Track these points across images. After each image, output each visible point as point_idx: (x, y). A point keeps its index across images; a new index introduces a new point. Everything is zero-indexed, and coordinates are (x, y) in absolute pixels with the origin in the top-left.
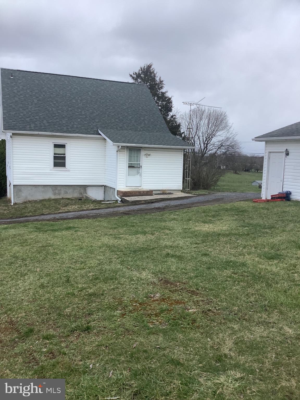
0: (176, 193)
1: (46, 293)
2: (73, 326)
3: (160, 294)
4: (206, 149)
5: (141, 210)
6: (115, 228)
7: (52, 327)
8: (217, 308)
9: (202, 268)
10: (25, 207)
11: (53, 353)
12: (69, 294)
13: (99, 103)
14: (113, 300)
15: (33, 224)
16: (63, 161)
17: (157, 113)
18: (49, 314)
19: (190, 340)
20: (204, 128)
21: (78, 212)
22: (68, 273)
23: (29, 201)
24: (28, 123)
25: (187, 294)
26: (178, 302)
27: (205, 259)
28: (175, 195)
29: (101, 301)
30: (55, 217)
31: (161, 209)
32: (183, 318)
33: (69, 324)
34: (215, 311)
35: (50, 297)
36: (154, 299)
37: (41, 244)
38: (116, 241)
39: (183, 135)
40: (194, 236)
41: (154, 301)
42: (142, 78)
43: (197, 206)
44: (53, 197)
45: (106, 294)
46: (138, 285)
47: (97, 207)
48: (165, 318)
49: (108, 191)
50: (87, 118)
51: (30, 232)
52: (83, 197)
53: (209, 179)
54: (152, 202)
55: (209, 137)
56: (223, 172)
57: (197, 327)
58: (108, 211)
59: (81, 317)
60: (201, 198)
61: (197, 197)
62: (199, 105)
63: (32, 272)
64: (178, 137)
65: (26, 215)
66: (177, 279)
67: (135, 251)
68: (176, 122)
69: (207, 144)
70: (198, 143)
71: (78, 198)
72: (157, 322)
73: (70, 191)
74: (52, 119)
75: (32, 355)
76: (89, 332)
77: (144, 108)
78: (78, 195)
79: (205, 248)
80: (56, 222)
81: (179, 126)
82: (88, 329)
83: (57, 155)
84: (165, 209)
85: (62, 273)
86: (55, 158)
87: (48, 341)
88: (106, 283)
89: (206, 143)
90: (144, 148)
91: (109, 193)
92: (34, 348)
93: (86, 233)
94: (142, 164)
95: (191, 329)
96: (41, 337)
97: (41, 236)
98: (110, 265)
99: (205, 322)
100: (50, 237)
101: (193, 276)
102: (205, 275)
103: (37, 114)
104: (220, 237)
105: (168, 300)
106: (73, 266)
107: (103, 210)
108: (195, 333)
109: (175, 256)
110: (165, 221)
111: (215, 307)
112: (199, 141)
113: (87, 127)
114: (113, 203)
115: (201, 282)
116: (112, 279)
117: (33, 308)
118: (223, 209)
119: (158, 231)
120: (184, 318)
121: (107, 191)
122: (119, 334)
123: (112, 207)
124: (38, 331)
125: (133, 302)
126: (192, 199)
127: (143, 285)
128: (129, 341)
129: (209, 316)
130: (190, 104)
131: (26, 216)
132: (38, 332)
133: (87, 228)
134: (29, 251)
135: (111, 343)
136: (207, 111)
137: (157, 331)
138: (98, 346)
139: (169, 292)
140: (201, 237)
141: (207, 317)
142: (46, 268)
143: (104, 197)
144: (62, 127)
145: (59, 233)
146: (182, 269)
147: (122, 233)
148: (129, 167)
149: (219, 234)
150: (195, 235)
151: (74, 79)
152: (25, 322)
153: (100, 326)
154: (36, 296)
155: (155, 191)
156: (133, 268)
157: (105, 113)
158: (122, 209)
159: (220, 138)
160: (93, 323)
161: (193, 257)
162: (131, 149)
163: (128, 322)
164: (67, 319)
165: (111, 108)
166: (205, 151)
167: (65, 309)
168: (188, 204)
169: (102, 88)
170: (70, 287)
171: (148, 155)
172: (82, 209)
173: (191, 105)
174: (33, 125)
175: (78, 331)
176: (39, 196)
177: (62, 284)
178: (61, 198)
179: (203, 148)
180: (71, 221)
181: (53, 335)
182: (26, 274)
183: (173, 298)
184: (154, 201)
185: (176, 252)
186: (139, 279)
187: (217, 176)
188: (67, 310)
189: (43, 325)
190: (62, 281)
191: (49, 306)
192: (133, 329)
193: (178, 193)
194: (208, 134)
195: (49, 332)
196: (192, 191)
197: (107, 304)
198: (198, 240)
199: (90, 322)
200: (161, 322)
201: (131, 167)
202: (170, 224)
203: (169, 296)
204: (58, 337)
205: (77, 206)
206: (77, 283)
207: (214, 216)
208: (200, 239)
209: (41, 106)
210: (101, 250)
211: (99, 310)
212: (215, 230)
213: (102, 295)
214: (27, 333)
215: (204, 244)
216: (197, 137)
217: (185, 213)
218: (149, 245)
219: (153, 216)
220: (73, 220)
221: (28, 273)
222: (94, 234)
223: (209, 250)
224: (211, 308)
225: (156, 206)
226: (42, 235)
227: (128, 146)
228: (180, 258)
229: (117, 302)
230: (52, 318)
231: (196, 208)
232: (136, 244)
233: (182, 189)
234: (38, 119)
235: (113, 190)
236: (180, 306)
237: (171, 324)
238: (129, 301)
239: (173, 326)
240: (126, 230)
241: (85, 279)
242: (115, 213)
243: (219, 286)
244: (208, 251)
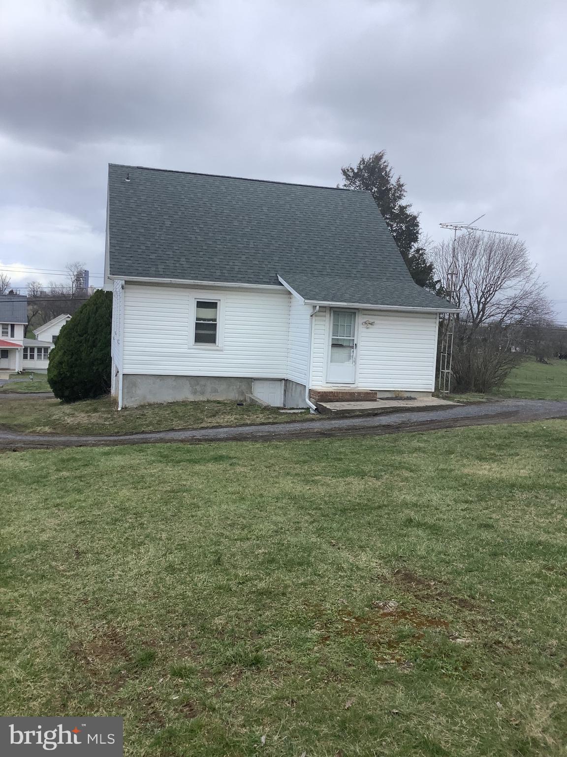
0: (421, 399)
1: (178, 582)
2: (228, 654)
3: (396, 601)
4: (481, 313)
5: (353, 429)
6: (305, 462)
7: (189, 652)
8: (514, 640)
9: (481, 553)
10: (142, 415)
11: (191, 706)
12: (220, 588)
13: (280, 226)
14: (304, 608)
15: (155, 447)
16: (211, 332)
17: (389, 245)
18: (184, 625)
19: (461, 702)
20: (479, 273)
21: (235, 427)
22: (219, 545)
23: (148, 404)
24: (152, 263)
25: (451, 605)
26: (433, 621)
27: (486, 535)
28: (421, 401)
29: (281, 608)
30: (194, 436)
31: (393, 429)
32: (445, 655)
33: (222, 650)
34: (510, 645)
35: (185, 592)
36: (385, 611)
37: (170, 486)
38: (308, 488)
39: (438, 287)
40: (460, 486)
41: (385, 615)
42: (363, 179)
43: (464, 426)
44: (191, 398)
45: (290, 593)
46: (351, 579)
47: (271, 420)
48: (407, 652)
49: (292, 390)
50: (258, 254)
51: (151, 463)
52: (245, 401)
53: (488, 373)
54: (374, 413)
55: (490, 291)
56: (515, 360)
57: (474, 676)
58: (291, 428)
59: (243, 636)
60: (472, 410)
61: (465, 408)
62: (472, 229)
63: (153, 539)
64: (428, 289)
65: (143, 429)
66: (429, 573)
67: (345, 510)
68: (424, 260)
69: (484, 305)
70: (467, 302)
71: (236, 401)
72: (392, 659)
73: (222, 387)
74: (195, 255)
75: (152, 705)
76: (258, 669)
77: (364, 235)
78: (237, 395)
79: (485, 511)
80: (197, 444)
81: (430, 268)
82: (257, 663)
83: (202, 322)
84: (400, 429)
85: (208, 546)
86: (198, 326)
87: (181, 681)
88: (290, 571)
89: (482, 301)
90: (363, 311)
91: (293, 394)
92: (155, 693)
93: (251, 470)
94: (357, 340)
95: (462, 679)
96: (169, 671)
97: (170, 471)
98: (296, 536)
99: (488, 667)
100: (185, 473)
101: (462, 569)
102: (486, 568)
103: (169, 247)
104: (515, 490)
105: (412, 616)
106: (228, 533)
107: (283, 425)
108: (469, 689)
109: (425, 524)
110: (401, 452)
111: (510, 638)
112: (469, 299)
113: (257, 271)
114: (301, 413)
115: (479, 583)
116: (300, 564)
117: (155, 612)
118: (519, 434)
119: (389, 472)
120: (448, 656)
121: (290, 391)
122: (316, 678)
123: (298, 421)
124: (162, 658)
125: (343, 614)
126: (455, 410)
127: (362, 581)
128: (338, 695)
129: (498, 655)
130: (454, 228)
131: (143, 432)
132: (163, 660)
133: (254, 461)
134: (149, 498)
135: (303, 696)
136: (486, 240)
137: (393, 678)
138: (276, 698)
139: (414, 598)
140: (475, 488)
141: (495, 656)
142: (178, 532)
143: (285, 401)
144: (212, 271)
145: (203, 467)
146: (440, 553)
147: (318, 472)
148: (334, 345)
149: (513, 486)
150: (464, 483)
151: (237, 183)
152: (140, 639)
153: (280, 657)
154: (159, 587)
155: (382, 393)
156: (340, 545)
157: (292, 244)
158: (317, 426)
159: (511, 293)
160: (267, 650)
161: (462, 528)
162: (336, 312)
163: (335, 654)
164: (217, 638)
165: (303, 235)
166: (479, 317)
167: (213, 617)
168: (446, 420)
169: (288, 199)
170: (222, 574)
171: (369, 323)
172: (242, 422)
173: (456, 230)
174: (161, 267)
175: (237, 666)
176: (167, 396)
177: (208, 567)
178: (206, 400)
179: (475, 310)
180: (223, 444)
181: (191, 668)
182: (142, 543)
183: (422, 611)
184: (380, 411)
185: (426, 518)
186: (354, 568)
187: (505, 367)
188: (217, 621)
189: (173, 647)
190: (207, 560)
191: (185, 609)
192: (345, 671)
193: (425, 399)
194: (486, 285)
195: (185, 661)
196: (452, 395)
197: (293, 613)
198: (470, 495)
199: (260, 648)
200: (400, 659)
201: (336, 345)
202: (411, 459)
203: (415, 607)
204: (199, 674)
205: (234, 417)
206: (235, 567)
207: (500, 447)
208: (474, 492)
209: (176, 232)
210: (279, 504)
211: (277, 624)
212: (504, 475)
213: (284, 594)
214: (143, 660)
215: (483, 504)
216: (464, 290)
217: (440, 438)
218: (371, 499)
219: (376, 441)
220: (226, 444)
221: (146, 542)
222: (266, 472)
223: (494, 516)
224: (501, 639)
225: (384, 423)
226: (171, 469)
227: (332, 306)
228: (435, 530)
229: (312, 611)
230: (189, 633)
231: (462, 428)
232: (347, 496)
233: (434, 391)
234: (171, 256)
235: (302, 388)
236: (438, 630)
237: (420, 666)
238: (336, 612)
239: (424, 670)
240: (325, 467)
241: (249, 560)
242: (305, 432)
243: (516, 594)
244: (491, 518)
